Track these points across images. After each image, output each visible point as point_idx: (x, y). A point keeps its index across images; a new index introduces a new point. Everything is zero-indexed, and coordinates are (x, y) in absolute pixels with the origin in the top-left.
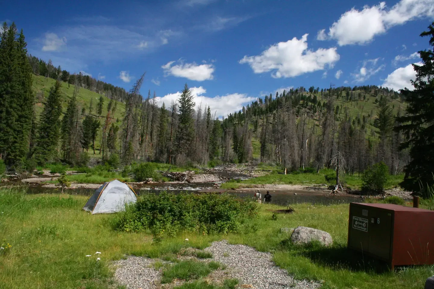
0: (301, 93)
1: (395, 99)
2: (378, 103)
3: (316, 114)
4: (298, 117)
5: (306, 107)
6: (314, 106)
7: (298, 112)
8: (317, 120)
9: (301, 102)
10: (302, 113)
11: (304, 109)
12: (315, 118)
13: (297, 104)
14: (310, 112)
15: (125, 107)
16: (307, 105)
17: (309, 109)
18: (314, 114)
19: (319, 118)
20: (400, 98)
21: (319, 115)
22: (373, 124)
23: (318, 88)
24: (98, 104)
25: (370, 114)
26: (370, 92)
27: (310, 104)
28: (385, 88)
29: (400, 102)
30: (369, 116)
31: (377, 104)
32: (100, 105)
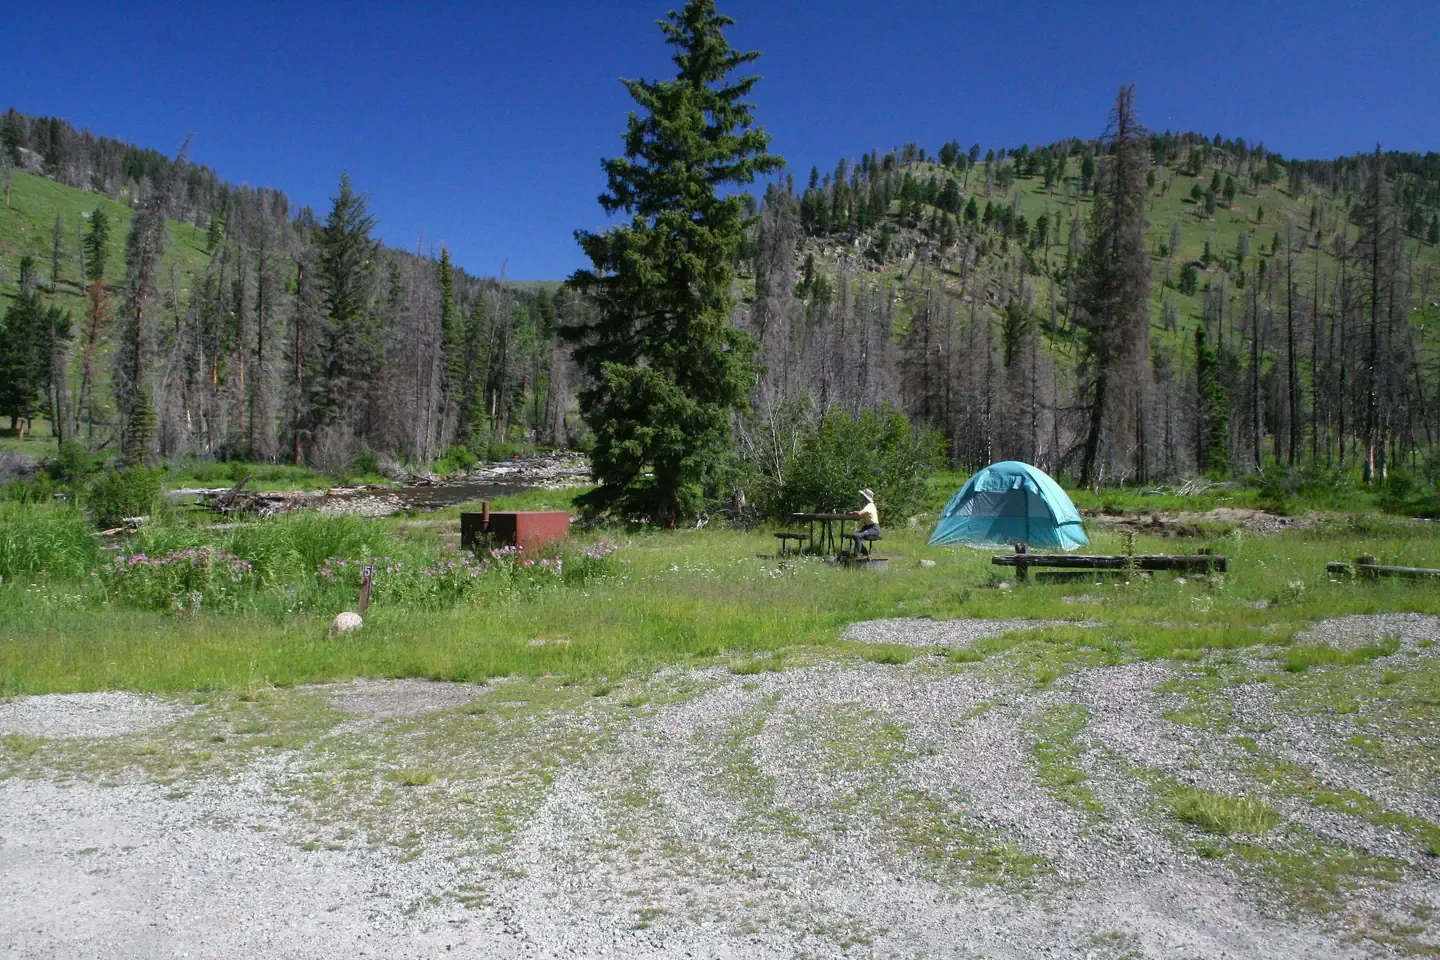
0: (903, 171)
1: (1265, 182)
2: (1203, 197)
3: (954, 249)
4: (881, 263)
5: (911, 226)
6: (944, 221)
7: (882, 244)
8: (957, 275)
9: (895, 205)
10: (897, 246)
11: (904, 232)
12: (948, 267)
13: (879, 214)
14: (927, 245)
15: (204, 246)
16: (918, 217)
17: (924, 232)
18: (941, 250)
19: (963, 264)
20: (1287, 178)
21: (964, 254)
22: (1176, 281)
23: (977, 146)
24: (89, 240)
25: (1167, 243)
26: (1174, 157)
27: (928, 210)
28: (1233, 141)
29: (1289, 195)
30: (1164, 251)
31: (1200, 204)
32: (95, 243)
